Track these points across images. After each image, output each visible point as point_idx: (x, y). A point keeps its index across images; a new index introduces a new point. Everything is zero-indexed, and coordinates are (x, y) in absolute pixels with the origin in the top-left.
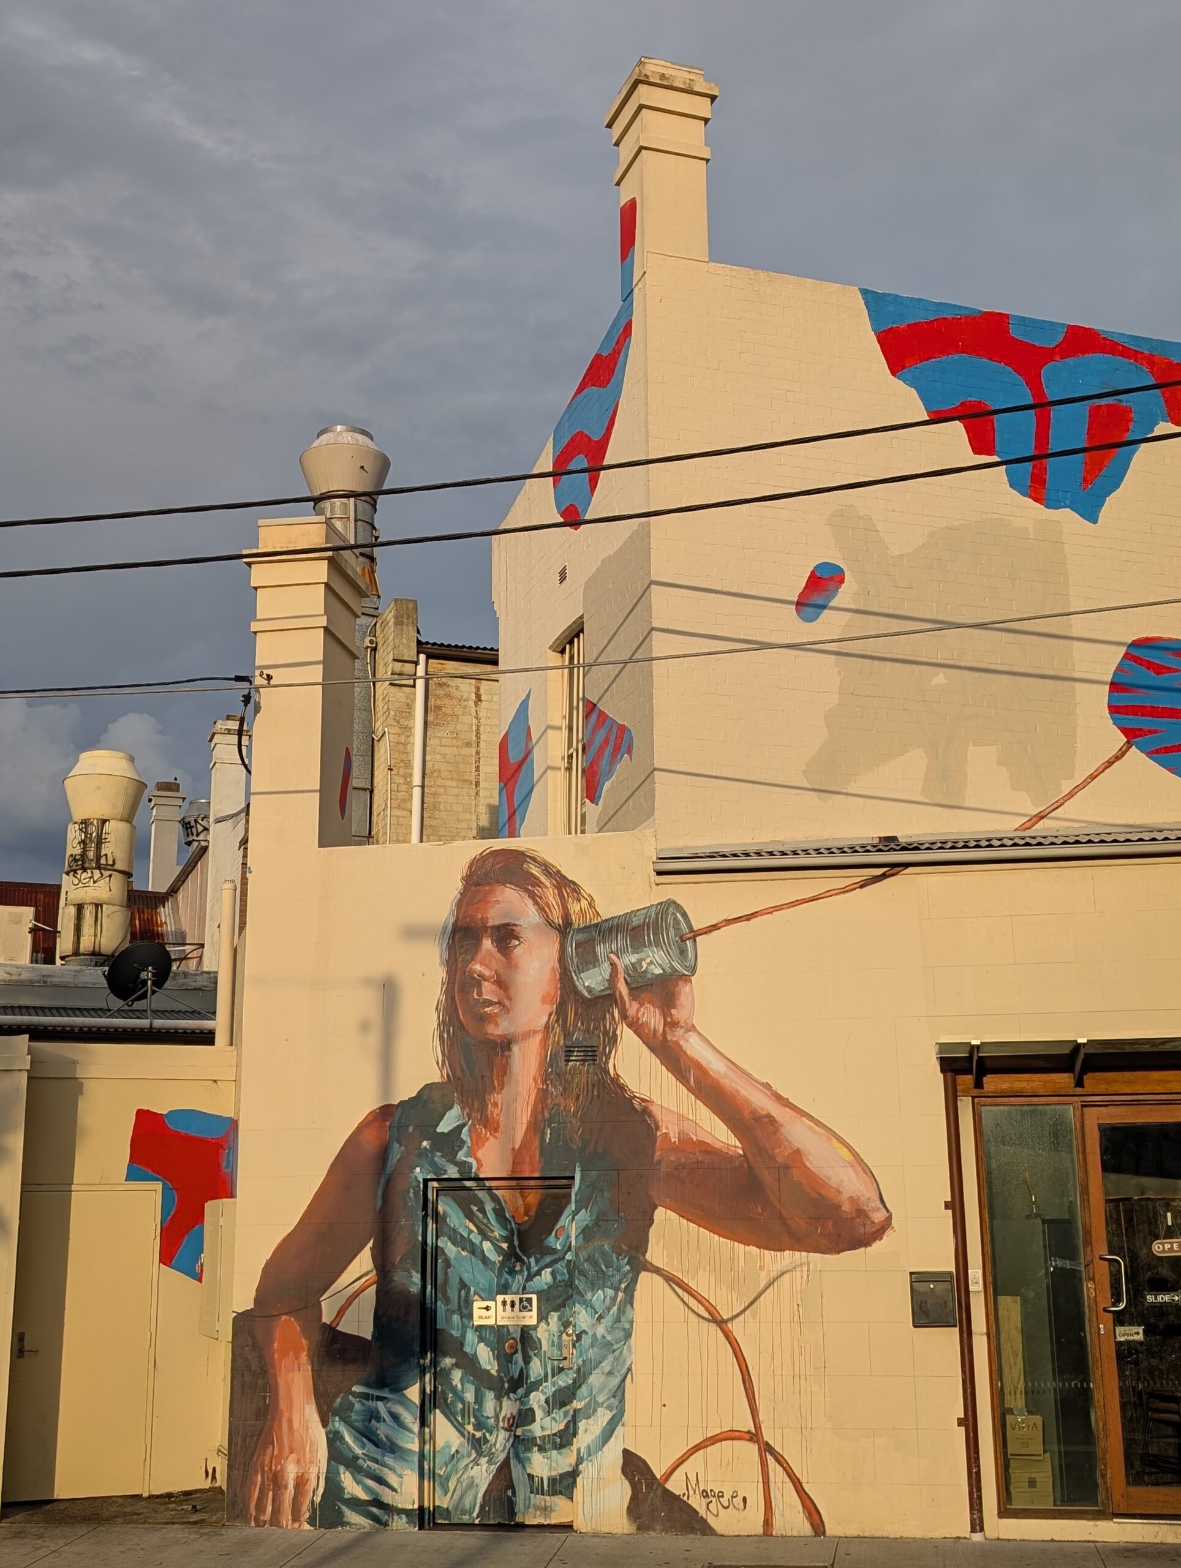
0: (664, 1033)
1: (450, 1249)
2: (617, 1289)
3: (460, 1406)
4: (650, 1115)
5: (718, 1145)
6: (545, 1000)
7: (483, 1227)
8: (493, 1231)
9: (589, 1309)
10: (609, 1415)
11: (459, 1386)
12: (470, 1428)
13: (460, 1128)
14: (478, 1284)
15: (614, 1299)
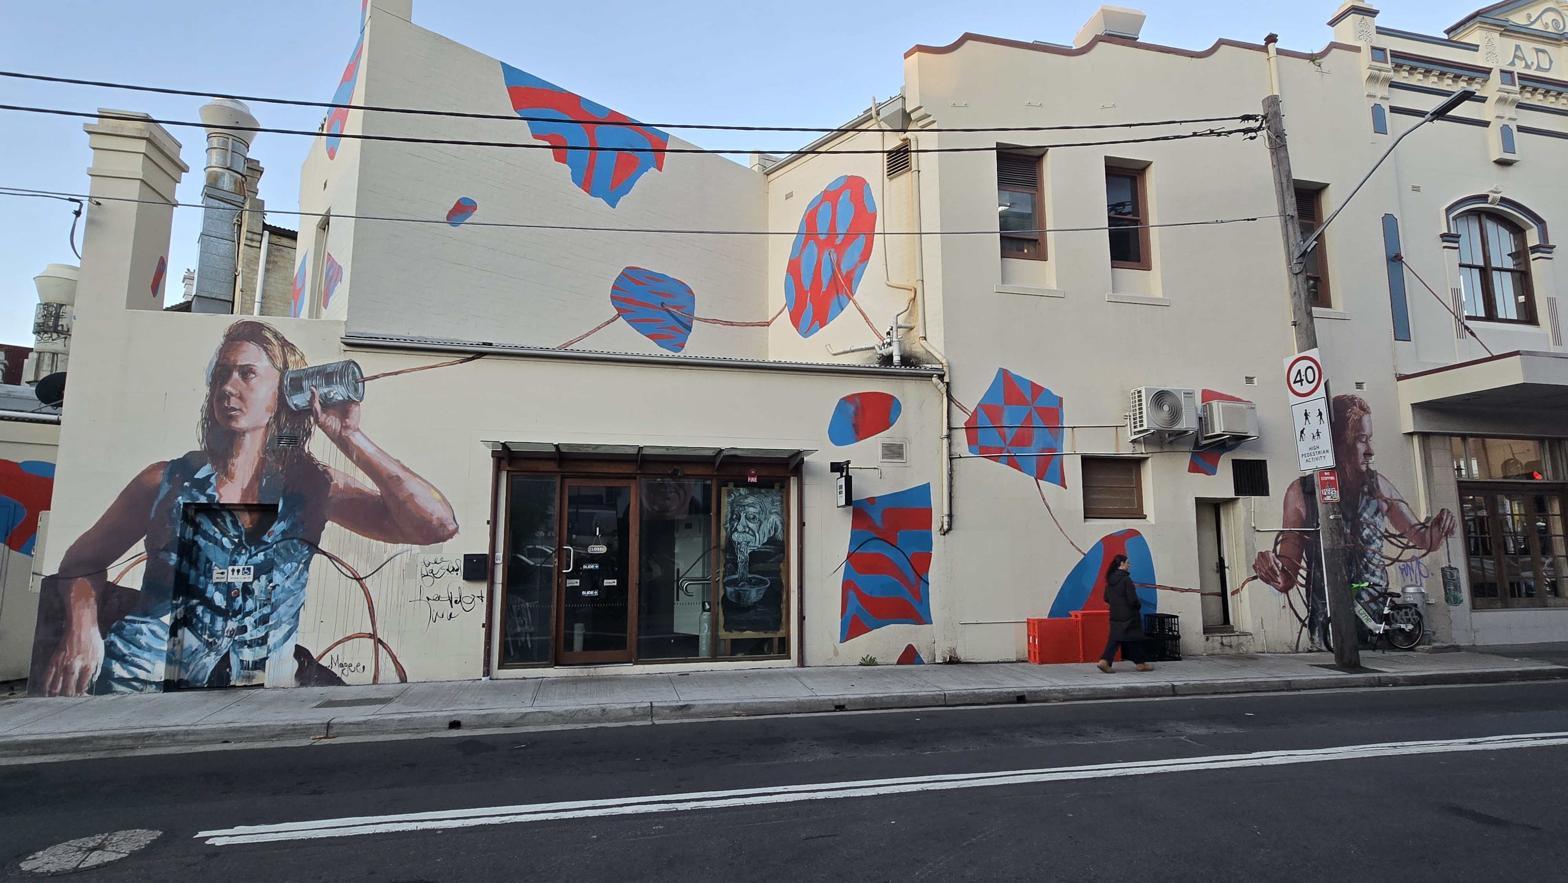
0: (341, 431)
1: (202, 542)
2: (299, 563)
3: (200, 625)
4: (328, 473)
5: (366, 490)
6: (267, 410)
7: (224, 530)
8: (229, 532)
9: (282, 573)
10: (289, 627)
11: (201, 615)
12: (206, 637)
13: (209, 477)
14: (218, 560)
15: (297, 568)
